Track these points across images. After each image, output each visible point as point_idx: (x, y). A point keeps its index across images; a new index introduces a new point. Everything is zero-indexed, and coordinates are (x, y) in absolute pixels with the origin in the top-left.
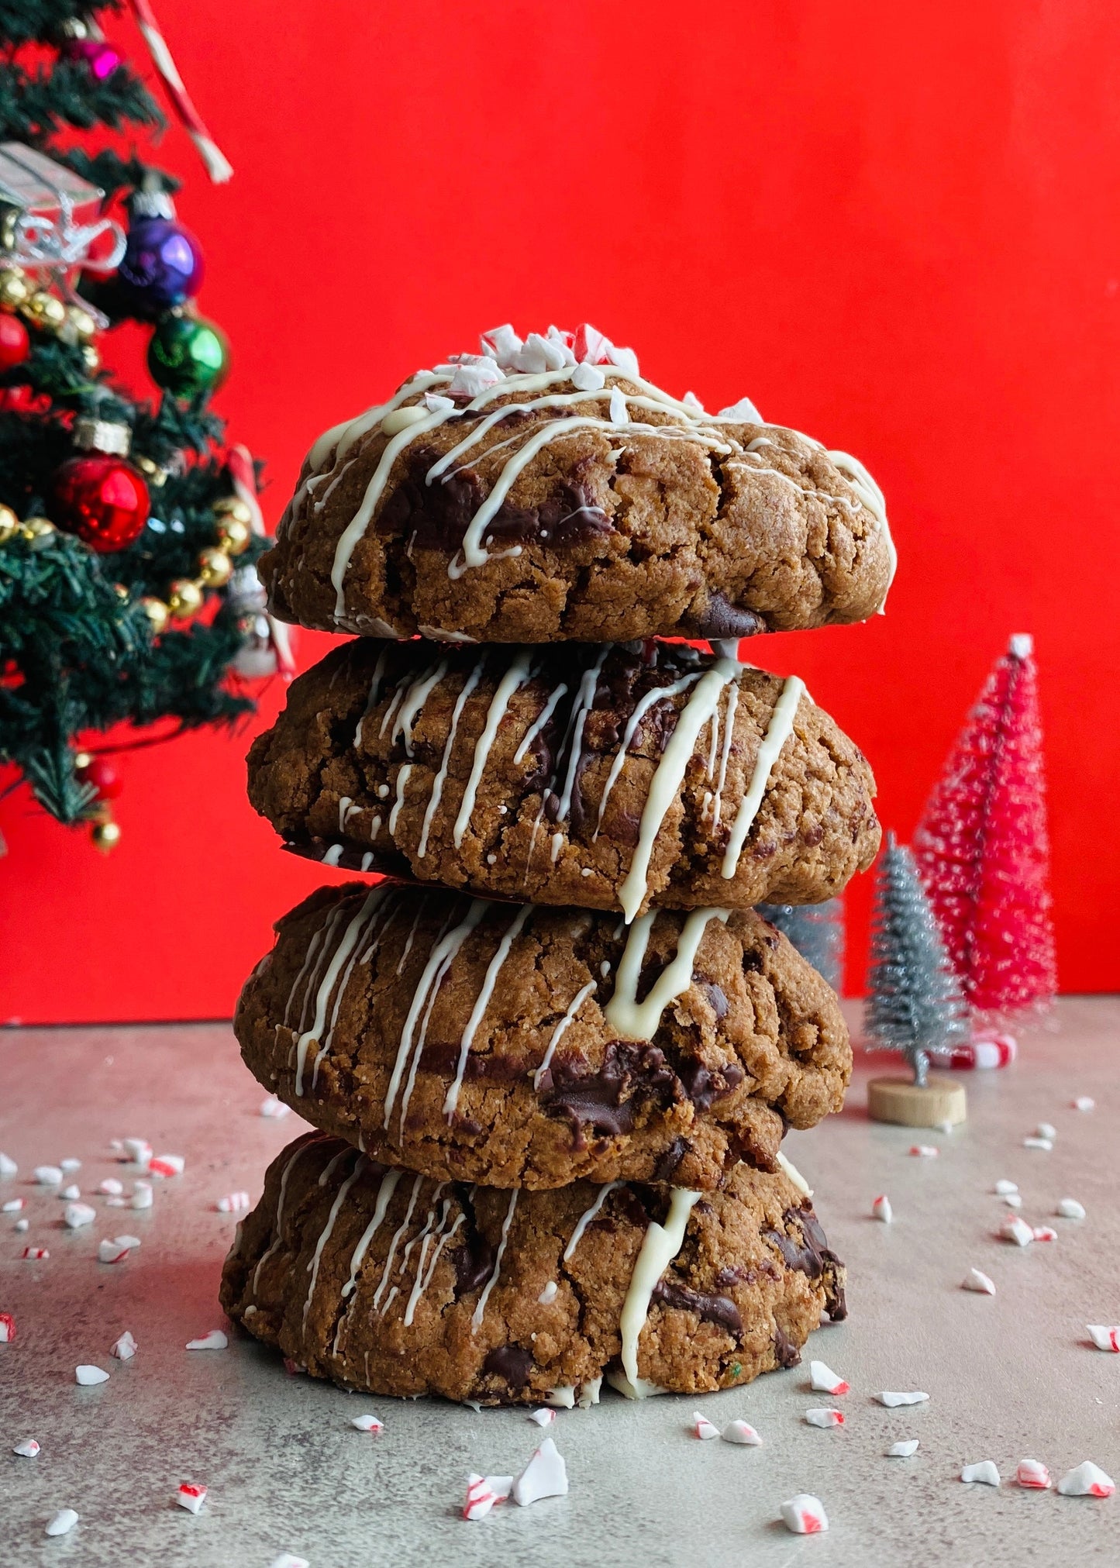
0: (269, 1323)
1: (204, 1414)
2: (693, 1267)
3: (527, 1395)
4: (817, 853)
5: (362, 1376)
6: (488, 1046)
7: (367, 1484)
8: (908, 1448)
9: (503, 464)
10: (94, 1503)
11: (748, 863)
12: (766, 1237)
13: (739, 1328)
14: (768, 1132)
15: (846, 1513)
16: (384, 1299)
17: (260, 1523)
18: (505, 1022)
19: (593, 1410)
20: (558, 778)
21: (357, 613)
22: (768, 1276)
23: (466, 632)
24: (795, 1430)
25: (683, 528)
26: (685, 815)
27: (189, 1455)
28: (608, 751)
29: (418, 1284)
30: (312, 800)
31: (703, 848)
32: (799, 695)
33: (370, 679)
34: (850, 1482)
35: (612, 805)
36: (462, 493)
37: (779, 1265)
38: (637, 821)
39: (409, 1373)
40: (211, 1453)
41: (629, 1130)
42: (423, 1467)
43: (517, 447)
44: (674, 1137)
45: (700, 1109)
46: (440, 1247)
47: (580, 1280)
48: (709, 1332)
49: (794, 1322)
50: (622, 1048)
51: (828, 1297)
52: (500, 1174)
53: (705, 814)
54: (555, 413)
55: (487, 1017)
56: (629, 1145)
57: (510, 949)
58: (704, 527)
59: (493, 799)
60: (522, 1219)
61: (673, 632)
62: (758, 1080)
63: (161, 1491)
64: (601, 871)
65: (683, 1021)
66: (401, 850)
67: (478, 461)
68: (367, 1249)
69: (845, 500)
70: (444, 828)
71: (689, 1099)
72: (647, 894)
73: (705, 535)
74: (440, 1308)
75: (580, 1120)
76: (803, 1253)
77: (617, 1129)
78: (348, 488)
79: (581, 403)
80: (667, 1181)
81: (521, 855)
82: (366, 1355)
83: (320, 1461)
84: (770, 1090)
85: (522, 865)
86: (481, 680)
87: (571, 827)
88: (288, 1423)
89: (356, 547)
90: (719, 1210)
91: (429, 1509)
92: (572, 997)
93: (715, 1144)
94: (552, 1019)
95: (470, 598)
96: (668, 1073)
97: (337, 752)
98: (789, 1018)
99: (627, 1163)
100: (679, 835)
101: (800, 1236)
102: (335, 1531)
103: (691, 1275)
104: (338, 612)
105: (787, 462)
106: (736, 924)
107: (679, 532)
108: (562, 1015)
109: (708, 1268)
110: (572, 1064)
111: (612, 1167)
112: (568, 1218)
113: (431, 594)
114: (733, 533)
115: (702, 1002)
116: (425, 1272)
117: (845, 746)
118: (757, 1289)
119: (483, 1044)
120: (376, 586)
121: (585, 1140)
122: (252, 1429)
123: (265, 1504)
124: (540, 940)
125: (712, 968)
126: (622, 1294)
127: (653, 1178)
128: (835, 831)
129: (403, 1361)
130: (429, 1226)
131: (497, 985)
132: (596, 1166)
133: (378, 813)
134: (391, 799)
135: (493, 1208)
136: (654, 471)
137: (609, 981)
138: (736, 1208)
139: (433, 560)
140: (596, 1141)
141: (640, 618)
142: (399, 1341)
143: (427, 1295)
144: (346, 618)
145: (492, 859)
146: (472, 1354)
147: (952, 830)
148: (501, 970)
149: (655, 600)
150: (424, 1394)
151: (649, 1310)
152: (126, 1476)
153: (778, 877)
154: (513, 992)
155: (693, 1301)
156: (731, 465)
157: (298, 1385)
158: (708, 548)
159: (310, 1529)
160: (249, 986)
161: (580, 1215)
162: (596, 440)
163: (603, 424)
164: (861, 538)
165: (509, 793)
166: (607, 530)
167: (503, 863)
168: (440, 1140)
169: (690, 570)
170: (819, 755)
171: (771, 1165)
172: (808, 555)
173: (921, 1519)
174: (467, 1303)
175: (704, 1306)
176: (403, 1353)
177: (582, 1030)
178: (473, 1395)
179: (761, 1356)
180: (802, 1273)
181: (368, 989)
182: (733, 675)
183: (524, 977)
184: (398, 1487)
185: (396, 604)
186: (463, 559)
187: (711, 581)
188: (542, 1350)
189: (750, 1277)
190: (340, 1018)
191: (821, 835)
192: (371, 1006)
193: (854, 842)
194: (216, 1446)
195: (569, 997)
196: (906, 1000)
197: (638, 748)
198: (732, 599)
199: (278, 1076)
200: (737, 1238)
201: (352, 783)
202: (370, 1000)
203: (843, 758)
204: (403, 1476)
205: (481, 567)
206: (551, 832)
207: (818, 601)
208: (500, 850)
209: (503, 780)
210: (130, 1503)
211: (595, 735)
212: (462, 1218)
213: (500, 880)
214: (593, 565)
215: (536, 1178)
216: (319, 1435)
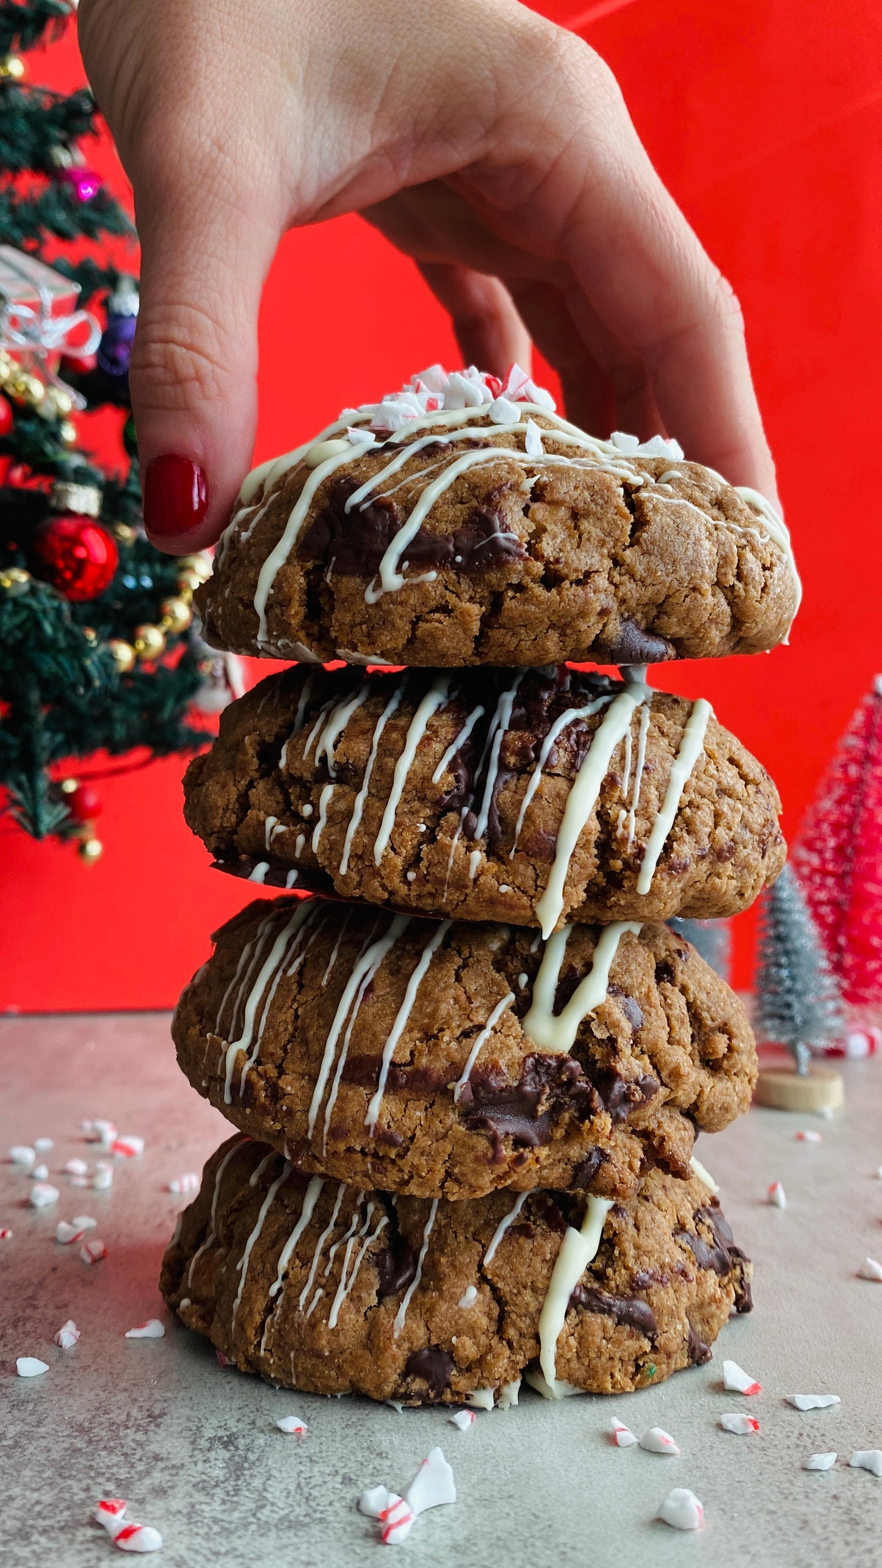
0: (202, 1317)
1: (135, 1412)
2: (609, 1271)
3: (448, 1396)
4: (728, 868)
5: (288, 1373)
6: (409, 1058)
7: (287, 1497)
8: (825, 1461)
9: (420, 493)
10: (15, 1518)
11: (662, 879)
12: (678, 1238)
13: (654, 1329)
14: (682, 1139)
15: (771, 1541)
16: (309, 1301)
17: (177, 1545)
18: (426, 1034)
19: (512, 1412)
20: (475, 795)
21: (278, 637)
22: (681, 1278)
23: (382, 655)
24: (712, 1437)
25: (596, 555)
26: (601, 832)
27: (115, 1459)
28: (524, 771)
29: (342, 1286)
30: (240, 820)
31: (618, 864)
32: (707, 717)
33: (297, 704)
34: (771, 1501)
35: (529, 823)
36: (379, 520)
37: (691, 1266)
38: (554, 839)
39: (333, 1373)
40: (137, 1457)
41: (547, 1140)
42: (344, 1478)
43: (434, 475)
44: (591, 1147)
45: (616, 1120)
46: (364, 1250)
47: (500, 1285)
48: (625, 1334)
49: (706, 1321)
50: (540, 1061)
51: (736, 1292)
52: (421, 1185)
53: (620, 832)
54: (473, 444)
55: (409, 1029)
56: (548, 1156)
57: (431, 961)
58: (616, 554)
59: (412, 818)
60: (443, 1223)
61: (584, 657)
62: (672, 1090)
63: (83, 1504)
64: (518, 888)
65: (600, 1034)
66: (324, 867)
67: (396, 489)
68: (294, 1251)
69: (754, 531)
70: (365, 846)
71: (607, 1110)
72: (564, 910)
73: (617, 562)
74: (363, 1310)
75: (499, 1132)
76: (713, 1252)
77: (536, 1140)
78: (273, 518)
79: (498, 435)
80: (585, 1189)
81: (440, 872)
82: (292, 1355)
83: (244, 1468)
84: (683, 1098)
85: (441, 882)
86: (401, 703)
87: (489, 845)
88: (214, 1422)
89: (278, 574)
90: (633, 1214)
91: (349, 1529)
92: (491, 1009)
93: (631, 1153)
94: (472, 1032)
95: (386, 622)
96: (585, 1086)
97: (264, 774)
98: (700, 1028)
99: (545, 1172)
100: (595, 851)
101: (711, 1236)
102: (252, 1556)
103: (607, 1278)
104: (261, 637)
105: (697, 494)
106: (648, 936)
107: (591, 558)
108: (481, 1027)
109: (623, 1271)
110: (492, 1077)
111: (531, 1178)
112: (487, 1223)
113: (348, 618)
114: (645, 560)
115: (618, 1015)
116: (349, 1274)
117: (753, 766)
118: (671, 1291)
119: (404, 1057)
120: (296, 611)
121: (504, 1152)
122: (180, 1429)
123: (185, 1520)
124: (459, 953)
125: (627, 981)
126: (541, 1299)
127: (571, 1186)
128: (745, 847)
129: (328, 1361)
130: (353, 1228)
131: (418, 998)
132: (515, 1177)
133: (302, 831)
134: (314, 819)
135: (415, 1211)
136: (567, 498)
137: (526, 993)
138: (650, 1211)
139: (351, 585)
140: (515, 1153)
141: (552, 643)
142: (324, 1342)
143: (350, 1298)
144: (268, 642)
145: (411, 876)
146: (394, 1358)
147: (826, 846)
148: (423, 982)
149: (567, 625)
150: (348, 1392)
151: (567, 1313)
152: (51, 1484)
153: (691, 893)
154: (433, 1005)
155: (610, 1305)
156: (644, 494)
157: (229, 1379)
158: (620, 574)
159: (227, 1553)
160: (186, 994)
161: (500, 1220)
162: (511, 469)
163: (518, 455)
164: (769, 569)
165: (428, 812)
166: (521, 556)
167: (422, 880)
168: (362, 1151)
169: (602, 596)
170: (729, 774)
171: (684, 1172)
172: (718, 584)
173: (849, 1549)
174: (389, 1306)
175: (620, 1310)
176: (327, 1354)
177: (502, 1043)
178: (395, 1396)
179: (675, 1356)
180: (712, 1272)
181: (294, 1000)
182: (643, 698)
183: (445, 989)
184: (318, 1501)
185: (315, 629)
186: (379, 584)
187: (623, 607)
188: (462, 1353)
189: (664, 1280)
190: (267, 1028)
191: (732, 851)
192: (297, 1016)
193: (763, 857)
194: (143, 1449)
195: (488, 1009)
196: (791, 998)
197: (553, 767)
198: (643, 625)
199: (209, 1083)
200: (651, 1241)
201: (278, 803)
202: (296, 1010)
203: (751, 776)
204: (324, 1488)
205: (396, 592)
206: (469, 849)
207: (727, 629)
208: (419, 867)
209: (422, 799)
210: (50, 1517)
211: (511, 755)
212: (385, 1221)
213: (419, 897)
214: (506, 590)
215: (456, 1189)
216: (244, 1437)
